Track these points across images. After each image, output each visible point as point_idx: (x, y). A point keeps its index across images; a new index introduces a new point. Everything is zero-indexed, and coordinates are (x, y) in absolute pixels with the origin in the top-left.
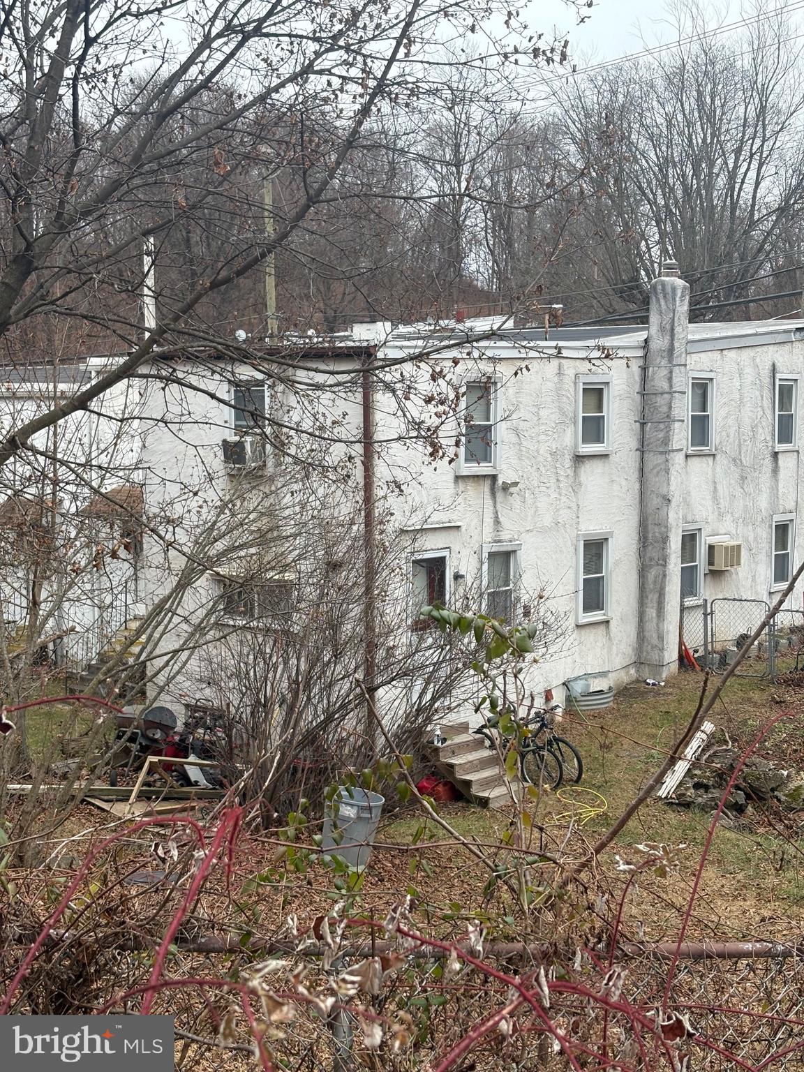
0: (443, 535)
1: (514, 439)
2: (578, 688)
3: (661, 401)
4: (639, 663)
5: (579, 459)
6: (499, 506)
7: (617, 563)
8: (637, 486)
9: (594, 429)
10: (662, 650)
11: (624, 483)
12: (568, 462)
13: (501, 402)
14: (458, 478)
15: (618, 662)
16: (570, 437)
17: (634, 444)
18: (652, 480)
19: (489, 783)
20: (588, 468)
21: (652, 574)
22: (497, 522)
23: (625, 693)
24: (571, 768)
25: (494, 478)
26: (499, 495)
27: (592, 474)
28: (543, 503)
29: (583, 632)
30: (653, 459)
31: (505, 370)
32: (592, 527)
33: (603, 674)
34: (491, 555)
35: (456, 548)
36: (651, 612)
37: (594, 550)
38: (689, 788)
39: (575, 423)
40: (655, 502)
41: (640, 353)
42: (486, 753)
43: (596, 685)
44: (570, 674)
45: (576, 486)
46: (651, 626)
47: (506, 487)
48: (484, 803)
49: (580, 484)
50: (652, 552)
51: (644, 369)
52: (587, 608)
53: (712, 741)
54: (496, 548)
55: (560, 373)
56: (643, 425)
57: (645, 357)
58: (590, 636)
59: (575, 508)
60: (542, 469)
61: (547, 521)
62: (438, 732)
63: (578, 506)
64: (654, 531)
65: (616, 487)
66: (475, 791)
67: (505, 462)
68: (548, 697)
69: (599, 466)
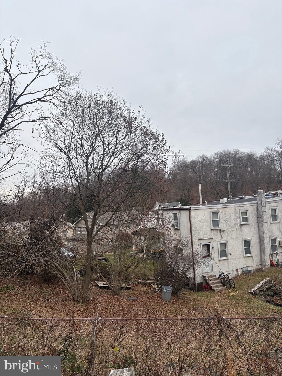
0: (209, 240)
1: (225, 222)
2: (245, 269)
3: (261, 213)
4: (261, 265)
5: (241, 225)
6: (222, 234)
7: (254, 245)
8: (258, 230)
9: (245, 219)
11: (254, 229)
12: (239, 226)
13: (220, 215)
14: (211, 230)
15: (255, 264)
16: (239, 221)
17: (256, 222)
18: (260, 228)
19: (216, 287)
20: (244, 228)
21: (262, 247)
22: (222, 237)
23: (257, 270)
25: (220, 229)
26: (222, 233)
27: (245, 229)
28: (233, 234)
29: (246, 258)
30: (260, 225)
31: (220, 210)
32: (246, 238)
33: (252, 267)
34: (220, 244)
35: (212, 242)
36: (263, 255)
37: (247, 243)
38: (258, 291)
39: (240, 218)
40: (262, 233)
41: (256, 204)
42: (218, 281)
43: (250, 269)
44: (242, 266)
45: (241, 230)
46: (263, 257)
47: (223, 231)
48: (214, 290)
49: (242, 230)
50: (262, 243)
51: (257, 207)
52: (246, 253)
53: (268, 281)
54: (221, 242)
55: (235, 209)
56: (258, 218)
57: (257, 205)
58: (247, 259)
59: (241, 235)
60: (232, 227)
61: (234, 237)
62: (207, 277)
63: (242, 234)
64: (261, 239)
65: (252, 230)
67: (223, 226)
68: (237, 270)
69: (247, 226)
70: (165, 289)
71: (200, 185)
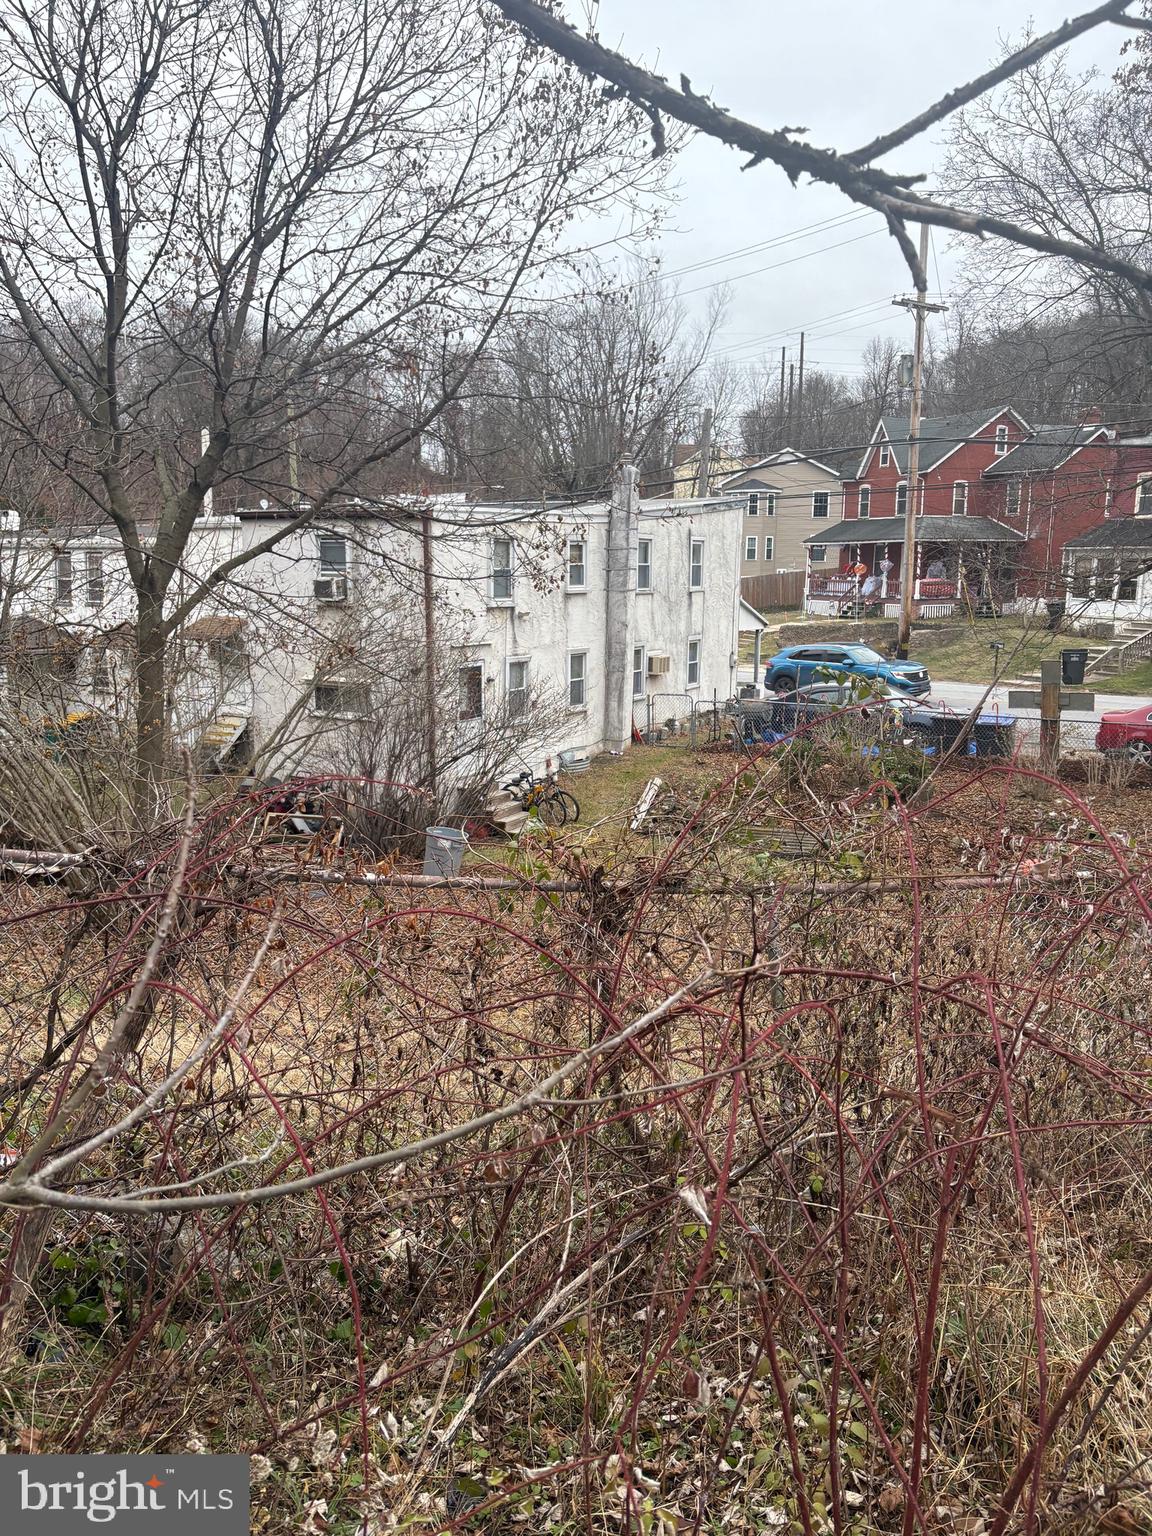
0: (480, 650)
1: (525, 581)
2: (567, 757)
3: (621, 555)
4: (605, 740)
5: (568, 596)
6: (516, 629)
7: (592, 670)
8: (604, 616)
9: (577, 574)
10: (621, 730)
11: (596, 613)
13: (515, 552)
14: (489, 609)
15: (592, 739)
17: (602, 586)
18: (615, 611)
20: (572, 606)
21: (614, 678)
22: (515, 641)
23: (597, 760)
24: (572, 811)
25: (513, 609)
26: (516, 622)
27: (575, 610)
28: (544, 627)
29: (571, 718)
30: (616, 597)
32: (576, 645)
33: (583, 748)
34: (512, 665)
35: (488, 659)
36: (614, 704)
37: (578, 659)
39: (565, 570)
40: (617, 627)
41: (606, 520)
43: (579, 755)
44: (562, 749)
45: (566, 615)
46: (613, 714)
47: (521, 616)
48: (513, 837)
49: (568, 614)
50: (615, 663)
51: (609, 532)
52: (573, 702)
53: (661, 790)
54: (514, 660)
55: (555, 534)
56: (608, 572)
57: (610, 522)
58: (574, 723)
59: (565, 631)
60: (544, 603)
61: (547, 640)
63: (567, 629)
64: (616, 648)
65: (591, 617)
66: (508, 829)
67: (520, 598)
68: (548, 764)
69: (579, 601)
71: (205, 432)
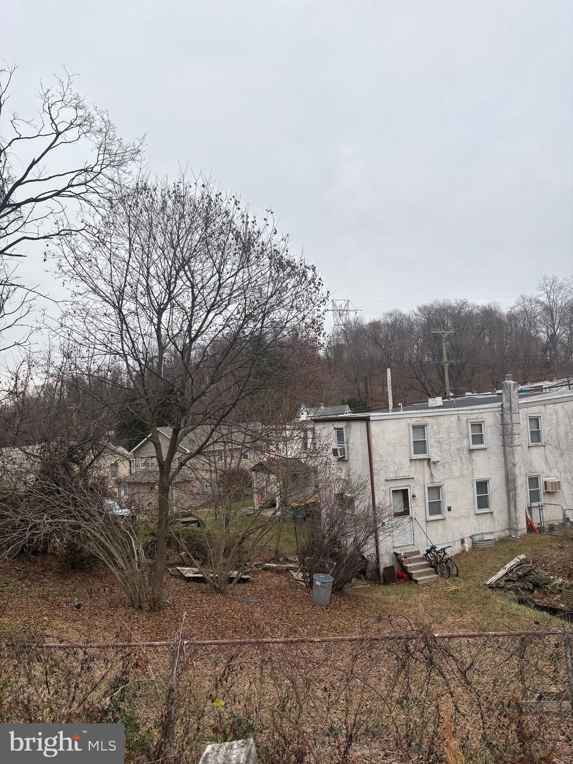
0: (406, 481)
1: (438, 445)
2: (477, 538)
3: (509, 427)
4: (510, 529)
5: (471, 451)
6: (432, 470)
7: (495, 489)
8: (503, 460)
9: (478, 439)
10: (517, 524)
11: (496, 459)
12: (466, 452)
13: (429, 431)
14: (411, 460)
15: (498, 528)
16: (467, 443)
17: (500, 444)
18: (509, 457)
19: (420, 575)
20: (475, 456)
21: (512, 493)
22: (432, 475)
23: (502, 541)
25: (429, 460)
26: (432, 466)
27: (479, 458)
28: (454, 468)
29: (479, 516)
30: (508, 449)
31: (430, 421)
32: (481, 476)
33: (491, 533)
34: (429, 488)
35: (412, 485)
36: (512, 509)
37: (482, 486)
38: (502, 581)
39: (468, 438)
40: (510, 465)
41: (500, 409)
42: (425, 562)
43: (487, 537)
44: (473, 533)
45: (471, 461)
46: (513, 514)
47: (434, 463)
48: (416, 581)
49: (473, 460)
50: (511, 485)
51: (502, 415)
52: (480, 507)
54: (431, 485)
55: (459, 419)
56: (504, 436)
57: (502, 410)
58: (482, 519)
59: (471, 469)
60: (453, 455)
61: (457, 474)
62: (403, 554)
63: (472, 468)
64: (511, 477)
65: (492, 461)
66: (414, 577)
67: (433, 453)
68: (463, 541)
69: (482, 453)
70: (319, 581)
71: (389, 370)
